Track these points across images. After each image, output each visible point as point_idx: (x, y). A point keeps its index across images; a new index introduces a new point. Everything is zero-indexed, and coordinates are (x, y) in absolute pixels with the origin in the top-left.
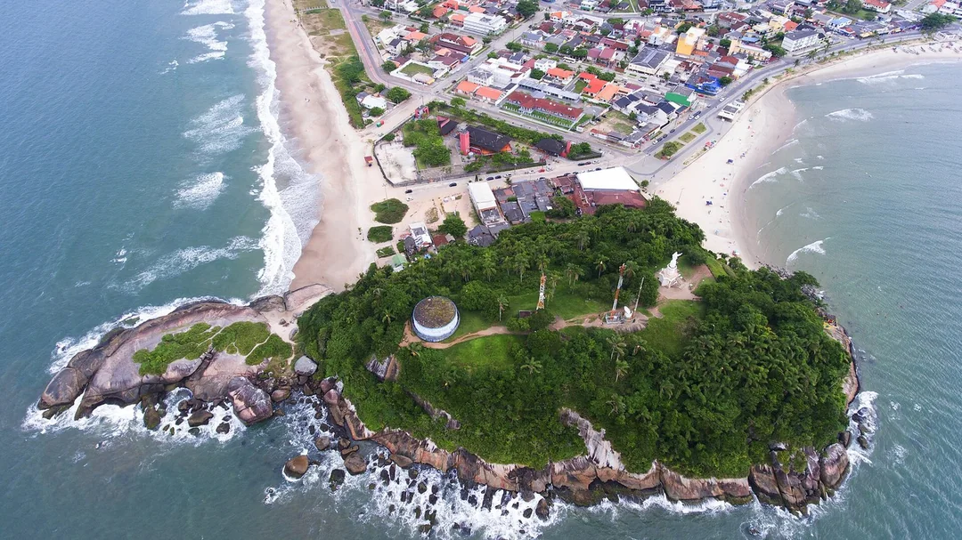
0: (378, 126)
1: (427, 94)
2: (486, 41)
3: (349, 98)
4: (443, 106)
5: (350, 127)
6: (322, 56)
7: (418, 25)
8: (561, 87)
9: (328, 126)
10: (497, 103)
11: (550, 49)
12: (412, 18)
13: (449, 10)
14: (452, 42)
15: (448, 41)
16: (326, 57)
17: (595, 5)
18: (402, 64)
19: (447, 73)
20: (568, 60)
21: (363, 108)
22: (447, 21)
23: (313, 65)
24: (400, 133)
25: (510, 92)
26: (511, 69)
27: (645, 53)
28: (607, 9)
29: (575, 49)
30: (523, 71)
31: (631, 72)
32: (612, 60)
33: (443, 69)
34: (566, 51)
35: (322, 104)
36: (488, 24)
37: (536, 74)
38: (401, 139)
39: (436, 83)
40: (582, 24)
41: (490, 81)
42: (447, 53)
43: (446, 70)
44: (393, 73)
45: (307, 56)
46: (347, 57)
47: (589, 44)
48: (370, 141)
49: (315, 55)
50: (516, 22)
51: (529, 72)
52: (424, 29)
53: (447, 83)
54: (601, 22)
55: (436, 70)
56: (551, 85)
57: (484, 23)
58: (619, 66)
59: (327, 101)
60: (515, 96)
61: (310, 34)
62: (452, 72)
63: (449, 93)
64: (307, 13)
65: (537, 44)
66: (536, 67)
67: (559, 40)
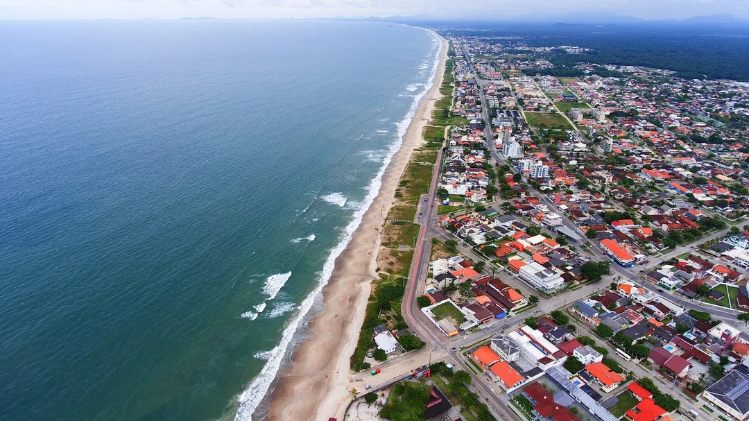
0: (373, 374)
1: (442, 347)
2: (533, 300)
3: (370, 326)
4: (448, 373)
5: (348, 362)
6: (378, 270)
7: (476, 260)
8: (596, 397)
9: (331, 353)
10: (509, 391)
11: (603, 331)
12: (475, 251)
13: (514, 250)
14: (497, 290)
15: (494, 288)
16: (380, 272)
17: (678, 285)
18: (438, 301)
19: (476, 326)
20: (620, 355)
21: (374, 344)
22: (506, 263)
23: (366, 275)
24: (387, 393)
25: (531, 379)
26: (543, 349)
27: (732, 382)
28: (692, 293)
29: (634, 342)
30: (557, 355)
31: (706, 403)
32: (682, 375)
33: (472, 322)
34: (621, 340)
35: (344, 323)
36: (542, 280)
37: (573, 365)
38: (384, 402)
39: (459, 336)
40: (653, 307)
41: (513, 357)
42: (486, 303)
43: (476, 323)
44: (424, 310)
45: (367, 265)
46: (397, 276)
47: (656, 338)
48: (354, 391)
49: (373, 266)
50: (577, 283)
51: (565, 358)
52: (479, 268)
53: (468, 340)
54: (679, 311)
55: (466, 320)
56: (586, 388)
57: (539, 278)
58: (690, 387)
59: (350, 322)
60: (533, 389)
61: (383, 244)
62: (481, 327)
63: (465, 354)
64: (393, 224)
65: (590, 320)
66: (574, 355)
67: (617, 323)
